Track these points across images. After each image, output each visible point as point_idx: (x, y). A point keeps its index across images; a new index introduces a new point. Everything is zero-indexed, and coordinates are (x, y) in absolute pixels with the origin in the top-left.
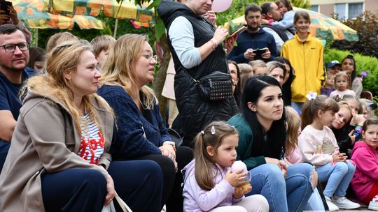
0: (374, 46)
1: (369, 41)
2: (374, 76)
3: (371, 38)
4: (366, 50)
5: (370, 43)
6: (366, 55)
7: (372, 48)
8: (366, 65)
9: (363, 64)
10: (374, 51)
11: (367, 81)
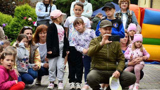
0: (11, 9)
1: (7, 5)
2: (10, 27)
3: (9, 4)
4: (5, 10)
5: (8, 7)
6: (6, 13)
7: (9, 10)
8: (5, 20)
9: (4, 19)
10: (10, 12)
11: (6, 29)
